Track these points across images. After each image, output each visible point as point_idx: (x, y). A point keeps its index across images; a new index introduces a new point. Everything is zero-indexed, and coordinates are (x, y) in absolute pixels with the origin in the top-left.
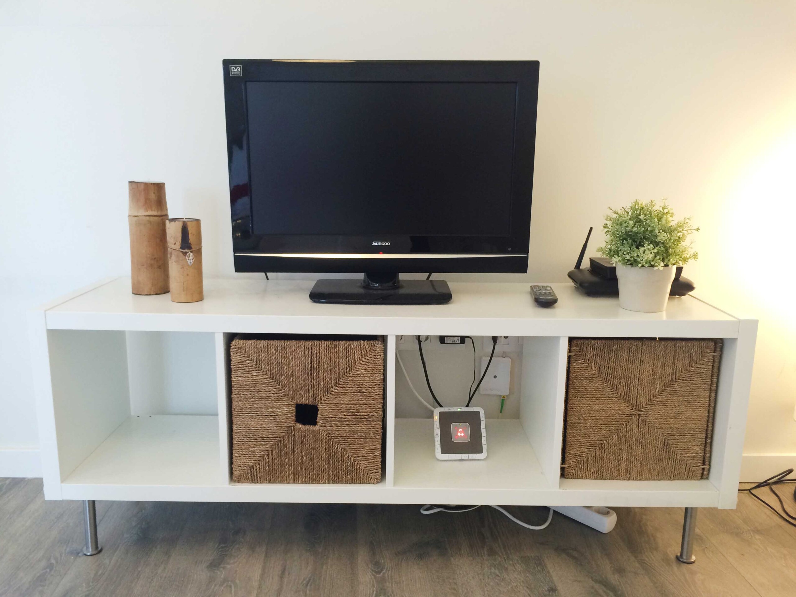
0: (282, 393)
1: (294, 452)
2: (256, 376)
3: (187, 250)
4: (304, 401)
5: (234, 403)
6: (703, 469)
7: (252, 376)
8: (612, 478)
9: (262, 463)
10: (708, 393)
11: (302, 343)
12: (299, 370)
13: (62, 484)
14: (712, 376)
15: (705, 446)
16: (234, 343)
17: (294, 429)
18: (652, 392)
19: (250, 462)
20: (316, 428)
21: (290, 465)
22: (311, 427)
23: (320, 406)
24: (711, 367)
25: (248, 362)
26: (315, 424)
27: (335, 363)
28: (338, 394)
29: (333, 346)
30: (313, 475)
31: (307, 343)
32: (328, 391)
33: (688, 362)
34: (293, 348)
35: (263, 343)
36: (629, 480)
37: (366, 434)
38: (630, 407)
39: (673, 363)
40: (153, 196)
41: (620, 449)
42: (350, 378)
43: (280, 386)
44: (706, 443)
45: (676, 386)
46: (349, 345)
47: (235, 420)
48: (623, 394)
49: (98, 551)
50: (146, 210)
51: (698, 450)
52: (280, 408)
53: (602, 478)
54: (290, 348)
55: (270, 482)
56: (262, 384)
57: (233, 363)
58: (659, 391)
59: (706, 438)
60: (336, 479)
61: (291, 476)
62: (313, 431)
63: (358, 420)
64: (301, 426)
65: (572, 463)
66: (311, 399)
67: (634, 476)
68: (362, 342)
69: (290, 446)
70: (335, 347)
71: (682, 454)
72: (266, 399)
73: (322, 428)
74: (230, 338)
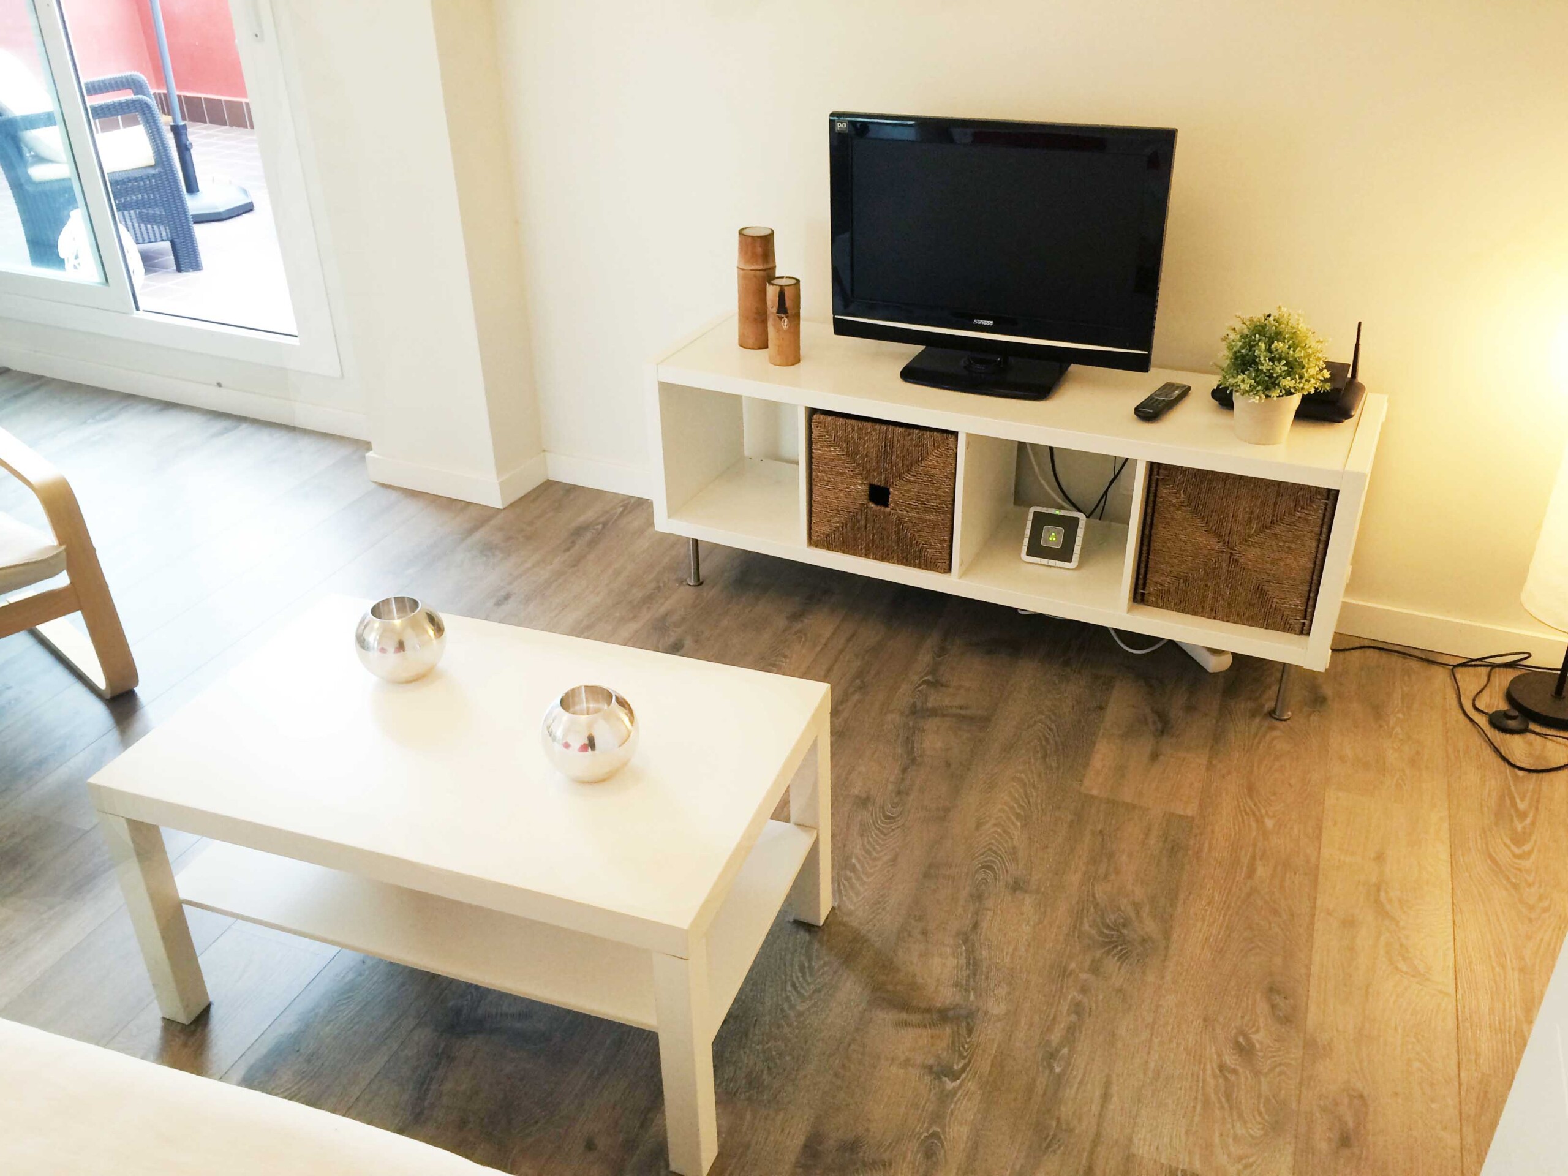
0: (857, 471)
1: (866, 528)
2: (833, 452)
3: (783, 315)
4: (876, 482)
5: (814, 474)
6: (1304, 624)
7: (830, 451)
8: (1194, 613)
9: (837, 534)
10: (1314, 544)
11: (877, 426)
12: (873, 452)
13: (670, 520)
14: (1322, 525)
15: (1308, 599)
16: (815, 416)
17: (867, 507)
18: (1247, 531)
19: (827, 530)
20: (888, 510)
21: (862, 540)
22: (883, 508)
23: (891, 490)
24: (1321, 515)
25: (827, 437)
26: (887, 506)
27: (908, 450)
28: (909, 481)
29: (907, 433)
30: (883, 553)
31: (882, 427)
32: (900, 477)
33: (1292, 505)
34: (869, 431)
35: (841, 421)
36: (1215, 619)
37: (935, 524)
38: (1221, 544)
39: (1275, 504)
40: (759, 250)
41: (1206, 585)
42: (921, 468)
43: (855, 464)
44: (1309, 596)
45: (1277, 530)
46: (923, 435)
47: (815, 489)
48: (1214, 528)
49: (699, 583)
50: (752, 264)
51: (1298, 602)
52: (854, 485)
53: (1183, 611)
54: (867, 429)
55: (844, 552)
56: (839, 460)
57: (813, 436)
58: (1255, 532)
59: (1310, 591)
60: (905, 561)
61: (863, 551)
62: (884, 512)
63: (927, 510)
64: (873, 505)
65: (1152, 589)
66: (883, 482)
67: (1220, 615)
68: (935, 433)
69: (863, 523)
70: (909, 435)
71: (1277, 603)
72: (842, 474)
73: (892, 511)
74: (812, 412)
